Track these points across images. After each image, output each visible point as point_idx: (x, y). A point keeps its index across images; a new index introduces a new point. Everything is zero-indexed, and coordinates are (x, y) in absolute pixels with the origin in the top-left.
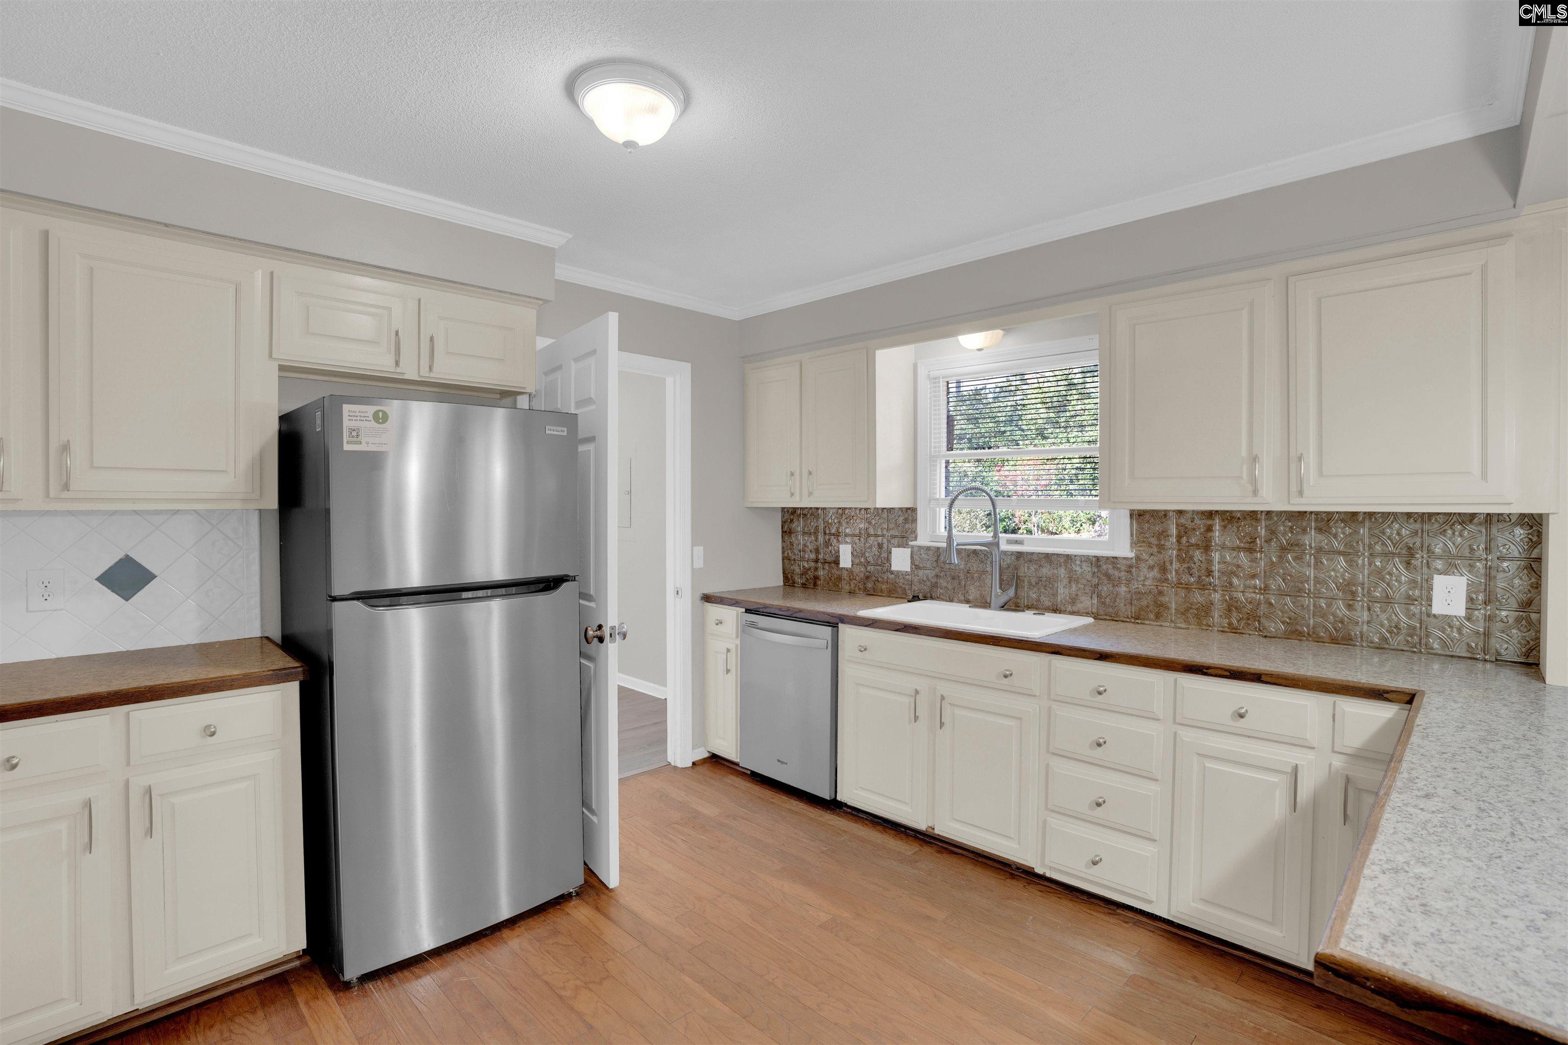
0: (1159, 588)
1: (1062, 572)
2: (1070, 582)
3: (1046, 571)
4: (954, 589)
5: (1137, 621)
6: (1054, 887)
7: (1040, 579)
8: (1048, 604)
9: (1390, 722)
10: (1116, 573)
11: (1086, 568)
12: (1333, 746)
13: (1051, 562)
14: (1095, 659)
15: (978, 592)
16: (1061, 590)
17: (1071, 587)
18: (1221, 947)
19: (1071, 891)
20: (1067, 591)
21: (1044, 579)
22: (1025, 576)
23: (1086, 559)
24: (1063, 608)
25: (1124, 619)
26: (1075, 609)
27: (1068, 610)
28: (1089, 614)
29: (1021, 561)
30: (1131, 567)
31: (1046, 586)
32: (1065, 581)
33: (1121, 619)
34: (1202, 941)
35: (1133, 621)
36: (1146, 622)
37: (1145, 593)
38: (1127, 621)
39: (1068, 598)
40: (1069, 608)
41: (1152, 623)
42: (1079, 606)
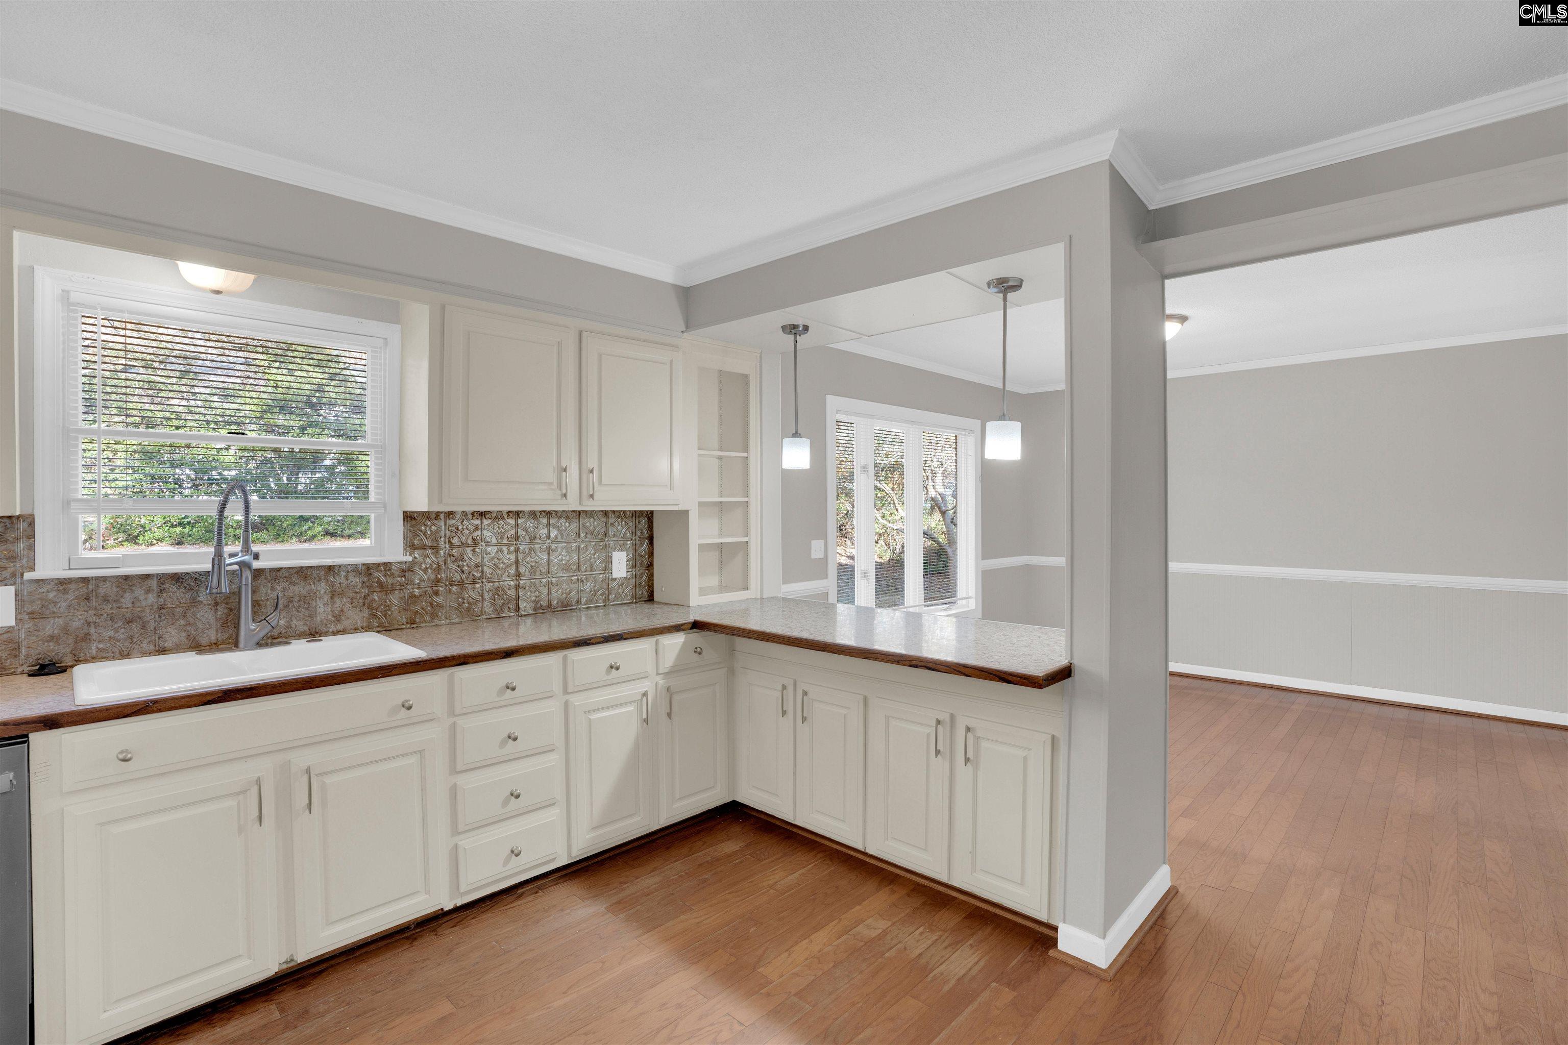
0: (434, 588)
1: (322, 587)
2: (332, 598)
3: (299, 589)
4: (131, 638)
5: (413, 626)
6: (455, 916)
7: (290, 600)
8: (303, 628)
9: (684, 643)
10: (390, 580)
11: (355, 580)
12: (657, 671)
13: (306, 578)
14: (503, 658)
15: (184, 634)
16: (321, 609)
17: (334, 603)
18: (596, 860)
19: (473, 907)
20: (329, 609)
21: (296, 599)
22: (267, 600)
23: (355, 569)
24: (324, 629)
25: (399, 627)
26: (339, 627)
27: (331, 630)
28: (358, 629)
29: (261, 580)
30: (406, 570)
31: (299, 607)
32: (327, 598)
33: (396, 627)
34: (583, 866)
35: (408, 626)
36: (422, 625)
37: (421, 596)
38: (402, 629)
39: (330, 617)
40: (333, 628)
41: (428, 624)
42: (346, 623)
